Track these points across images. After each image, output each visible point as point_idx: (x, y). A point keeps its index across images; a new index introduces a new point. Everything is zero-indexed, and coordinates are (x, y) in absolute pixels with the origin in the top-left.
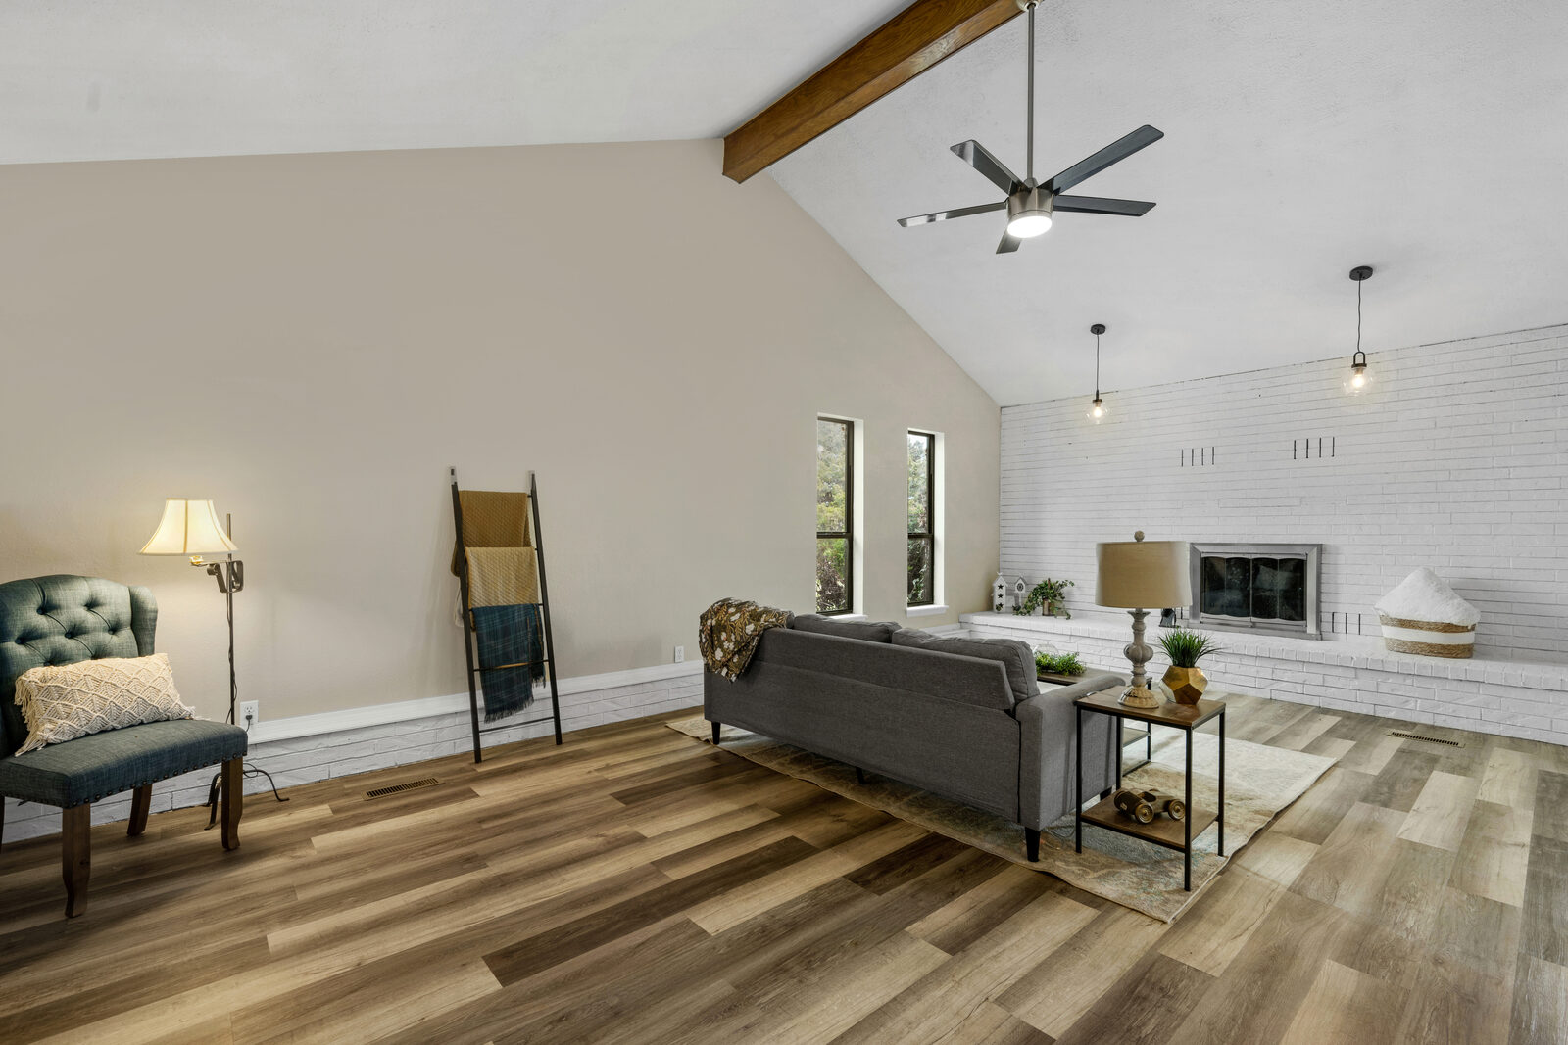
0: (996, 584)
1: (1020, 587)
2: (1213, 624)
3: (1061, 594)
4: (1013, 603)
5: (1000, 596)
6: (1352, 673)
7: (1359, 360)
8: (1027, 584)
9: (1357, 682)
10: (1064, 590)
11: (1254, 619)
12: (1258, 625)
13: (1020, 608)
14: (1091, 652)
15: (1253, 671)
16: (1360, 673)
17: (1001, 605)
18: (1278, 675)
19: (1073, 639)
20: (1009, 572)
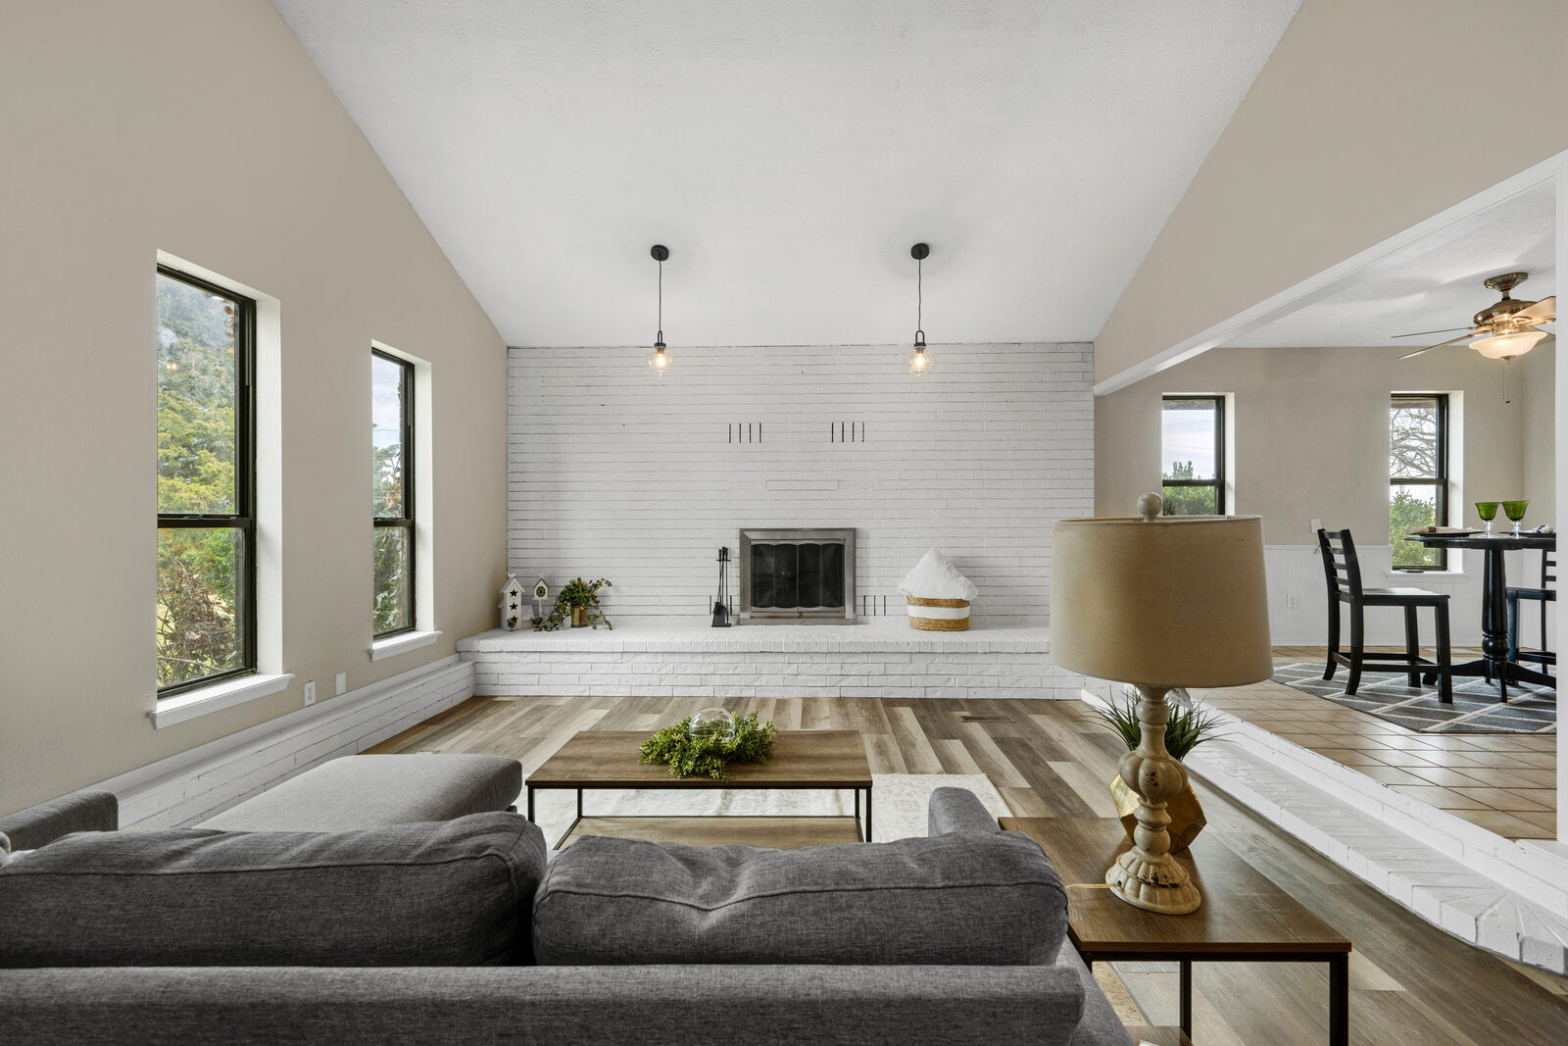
0: (507, 591)
1: (541, 592)
2: (762, 617)
3: (594, 597)
4: (530, 615)
5: (514, 607)
6: (907, 658)
7: (920, 340)
8: (548, 587)
9: (911, 667)
10: (598, 592)
11: (801, 609)
12: (805, 614)
13: (541, 620)
14: (649, 671)
15: (823, 669)
16: (914, 657)
17: (514, 619)
18: (847, 669)
19: (626, 657)
20: (521, 572)
